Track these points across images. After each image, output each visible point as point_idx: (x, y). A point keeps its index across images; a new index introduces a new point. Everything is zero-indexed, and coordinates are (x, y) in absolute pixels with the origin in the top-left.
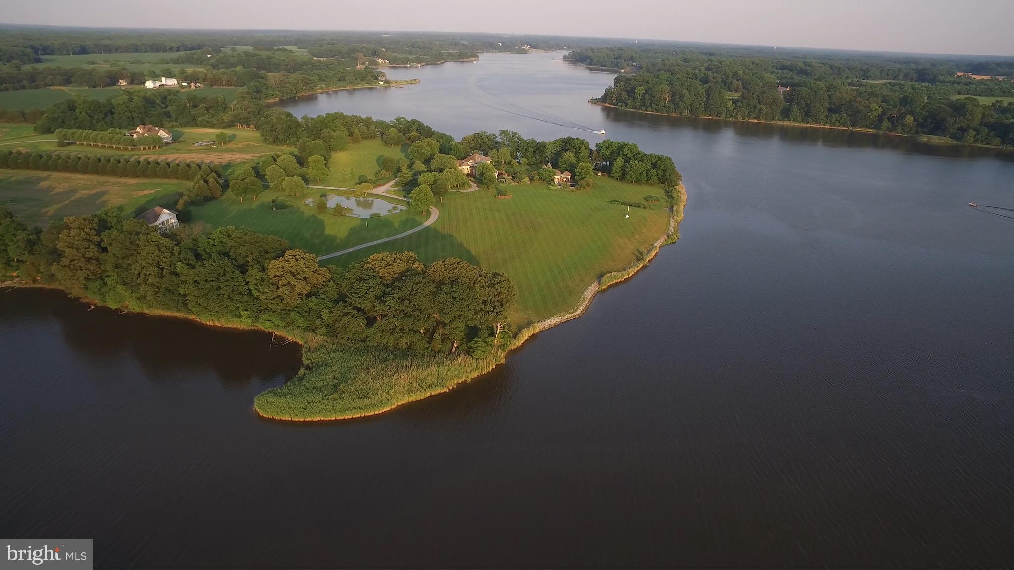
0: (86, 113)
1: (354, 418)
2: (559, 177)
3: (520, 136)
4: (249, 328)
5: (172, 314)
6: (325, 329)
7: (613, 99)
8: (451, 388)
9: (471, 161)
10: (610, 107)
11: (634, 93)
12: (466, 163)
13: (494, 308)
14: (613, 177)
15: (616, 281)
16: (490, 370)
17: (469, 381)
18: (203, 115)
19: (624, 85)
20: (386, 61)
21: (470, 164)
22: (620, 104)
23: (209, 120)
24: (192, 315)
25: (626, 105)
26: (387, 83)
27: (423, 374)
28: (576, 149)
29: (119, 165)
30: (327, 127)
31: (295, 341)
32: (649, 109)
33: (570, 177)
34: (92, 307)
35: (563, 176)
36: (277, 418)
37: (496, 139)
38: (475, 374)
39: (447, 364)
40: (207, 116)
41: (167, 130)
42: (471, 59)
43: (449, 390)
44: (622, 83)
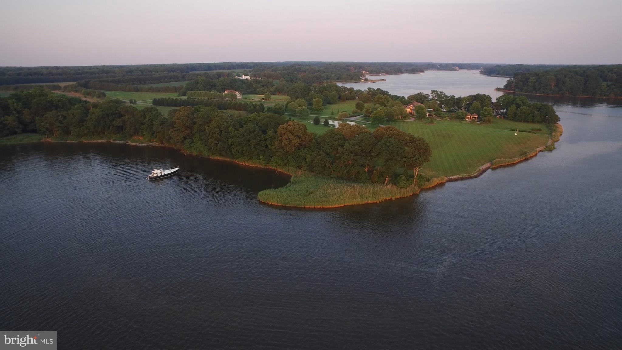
0: (203, 85)
1: (316, 208)
2: (469, 117)
3: (445, 94)
4: (264, 167)
5: (224, 159)
6: (307, 168)
7: (512, 87)
8: (381, 201)
9: (411, 105)
10: (509, 92)
11: (528, 82)
12: (408, 107)
13: (415, 156)
14: (508, 118)
15: (504, 164)
16: (409, 196)
17: (393, 199)
18: (260, 88)
19: (521, 78)
20: (367, 72)
21: (411, 107)
22: (517, 90)
23: (263, 90)
24: (234, 160)
25: (522, 90)
26: (366, 80)
27: (363, 191)
28: (482, 101)
29: (213, 103)
30: (326, 90)
31: (288, 174)
32: (538, 92)
33: (477, 117)
34: (185, 154)
35: (472, 116)
36: (269, 203)
37: (429, 97)
38: (398, 196)
39: (380, 188)
40: (262, 88)
41: (240, 92)
42: (419, 72)
43: (379, 201)
44: (519, 77)
